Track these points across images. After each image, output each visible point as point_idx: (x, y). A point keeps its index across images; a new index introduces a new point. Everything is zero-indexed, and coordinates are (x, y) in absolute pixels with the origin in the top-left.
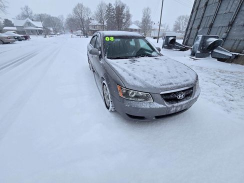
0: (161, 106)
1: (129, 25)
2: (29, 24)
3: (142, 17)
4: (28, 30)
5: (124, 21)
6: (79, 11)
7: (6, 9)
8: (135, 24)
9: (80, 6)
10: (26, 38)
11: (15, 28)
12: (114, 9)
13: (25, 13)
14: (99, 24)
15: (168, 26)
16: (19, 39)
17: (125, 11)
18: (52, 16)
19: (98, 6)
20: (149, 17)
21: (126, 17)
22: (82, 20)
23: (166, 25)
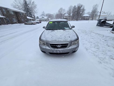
0: (49, 48)
1: (83, 15)
2: (43, 17)
3: (92, 10)
4: (42, 20)
5: (81, 13)
6: (60, 11)
7: (37, 13)
8: (87, 14)
9: (61, 9)
10: (40, 22)
11: (39, 19)
12: (76, 8)
13: (43, 14)
14: (68, 15)
15: (110, 13)
16: (38, 23)
17: (82, 8)
18: (51, 14)
19: (69, 8)
20: (96, 9)
21: (82, 11)
22: (61, 14)
23: (109, 13)
